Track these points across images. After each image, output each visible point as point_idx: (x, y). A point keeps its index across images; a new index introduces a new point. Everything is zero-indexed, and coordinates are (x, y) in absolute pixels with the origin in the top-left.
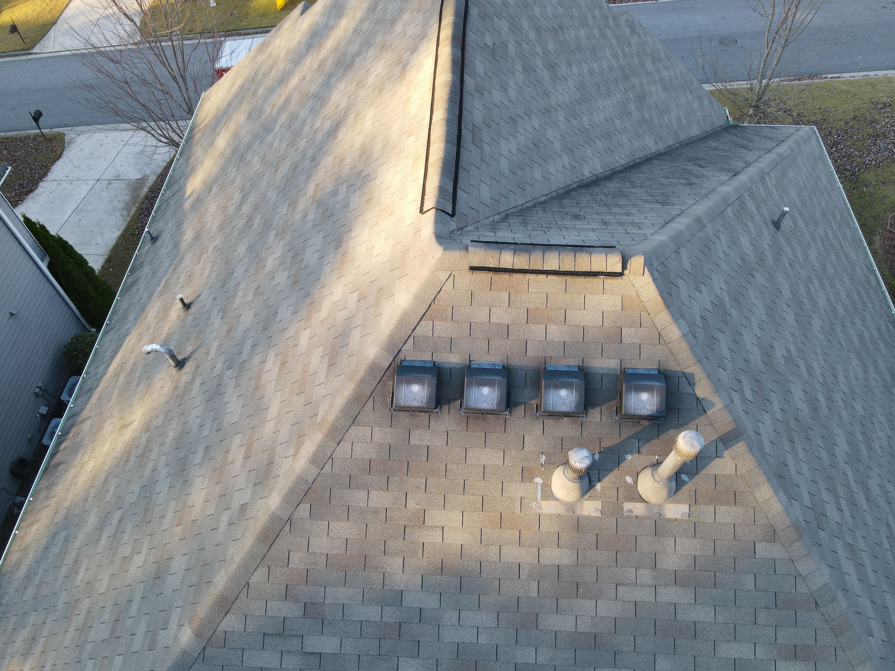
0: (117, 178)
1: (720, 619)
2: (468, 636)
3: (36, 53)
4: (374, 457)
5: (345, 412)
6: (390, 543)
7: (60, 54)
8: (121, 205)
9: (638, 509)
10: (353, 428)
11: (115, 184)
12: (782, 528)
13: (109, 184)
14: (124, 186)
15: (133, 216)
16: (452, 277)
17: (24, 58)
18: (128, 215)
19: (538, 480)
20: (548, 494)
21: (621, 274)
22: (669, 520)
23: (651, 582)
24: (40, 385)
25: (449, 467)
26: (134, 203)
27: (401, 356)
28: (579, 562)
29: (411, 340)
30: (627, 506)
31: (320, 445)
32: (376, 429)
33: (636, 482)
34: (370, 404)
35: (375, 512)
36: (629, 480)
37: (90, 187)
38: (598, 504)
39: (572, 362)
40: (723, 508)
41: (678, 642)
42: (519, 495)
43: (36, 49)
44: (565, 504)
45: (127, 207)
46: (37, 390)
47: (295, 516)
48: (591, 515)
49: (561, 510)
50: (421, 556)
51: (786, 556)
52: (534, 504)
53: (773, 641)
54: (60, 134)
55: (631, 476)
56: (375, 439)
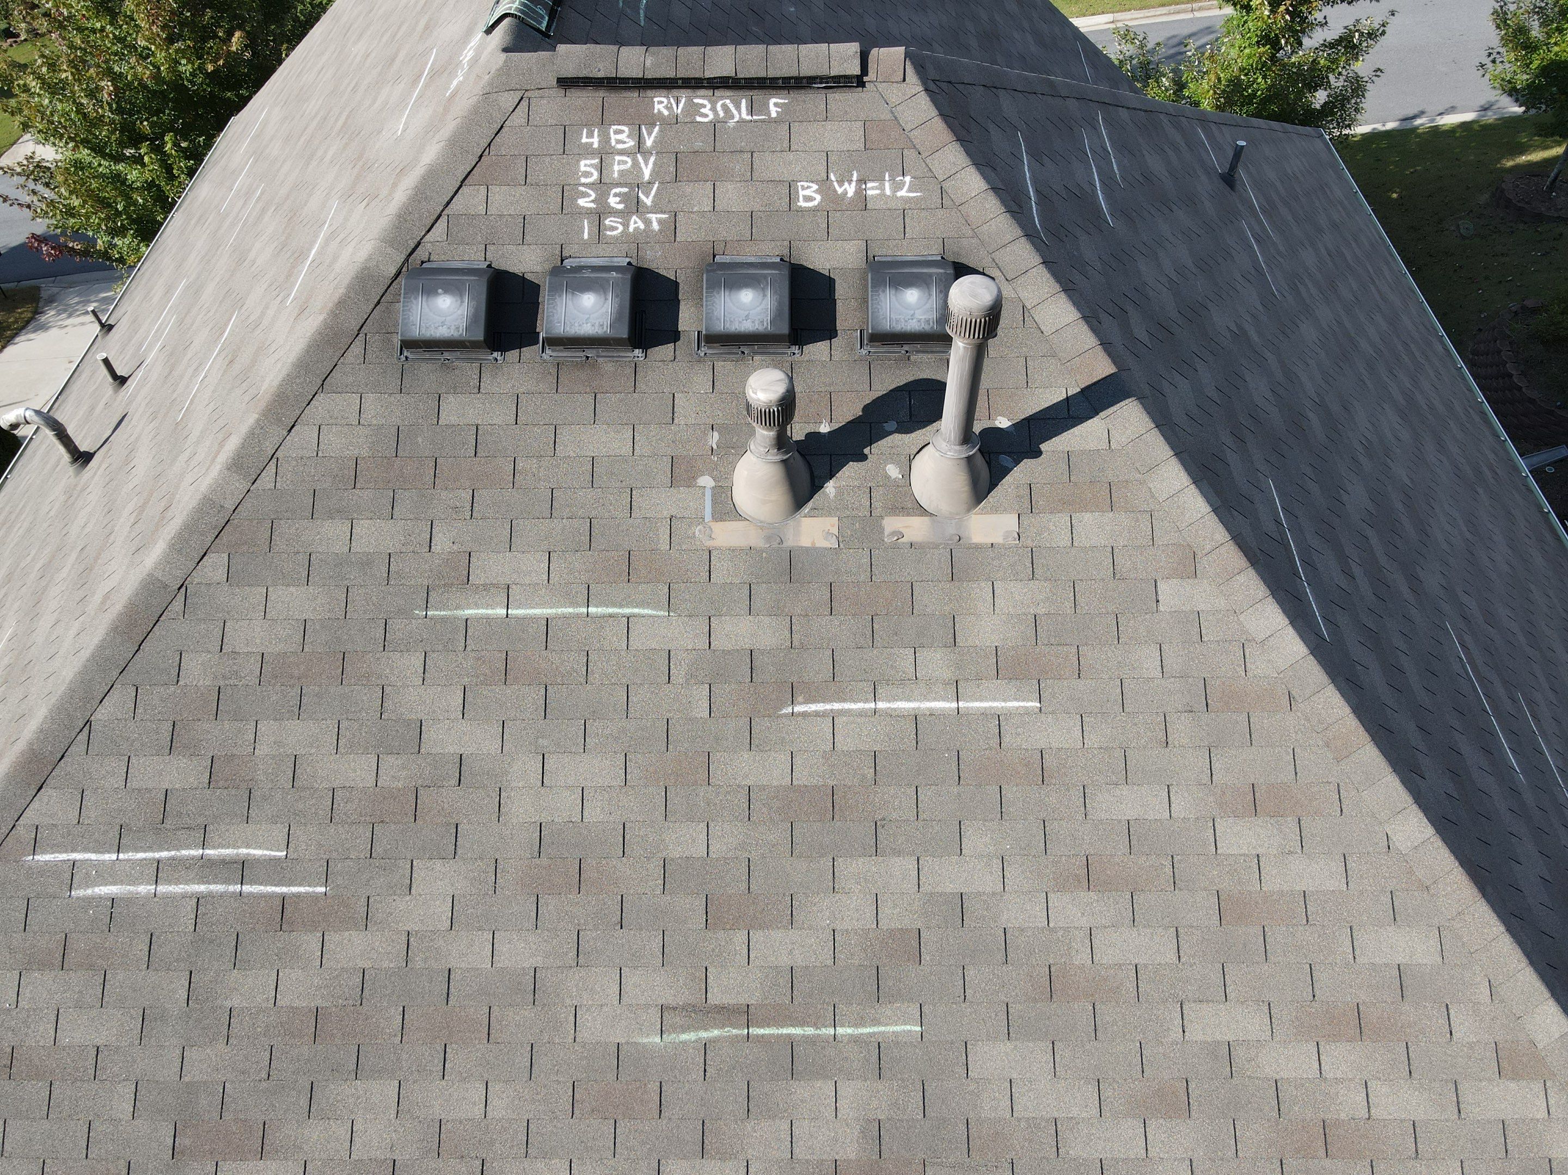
1: (1093, 740)
2: (562, 808)
4: (365, 453)
5: (303, 366)
6: (397, 625)
9: (914, 528)
10: (320, 397)
12: (1208, 547)
16: (524, 103)
19: (706, 481)
20: (726, 508)
21: (859, 81)
22: (978, 547)
23: (948, 674)
25: (520, 465)
27: (420, 254)
28: (796, 643)
29: (442, 223)
30: (892, 524)
31: (251, 434)
32: (370, 398)
33: (907, 474)
34: (356, 348)
35: (366, 562)
36: (893, 471)
38: (830, 524)
39: (766, 249)
40: (1087, 516)
41: (1009, 794)
42: (666, 514)
44: (761, 525)
47: (196, 578)
48: (817, 545)
49: (754, 538)
50: (461, 648)
51: (1221, 603)
52: (697, 530)
53: (1206, 779)
54: (32, 289)
55: (898, 463)
56: (367, 416)
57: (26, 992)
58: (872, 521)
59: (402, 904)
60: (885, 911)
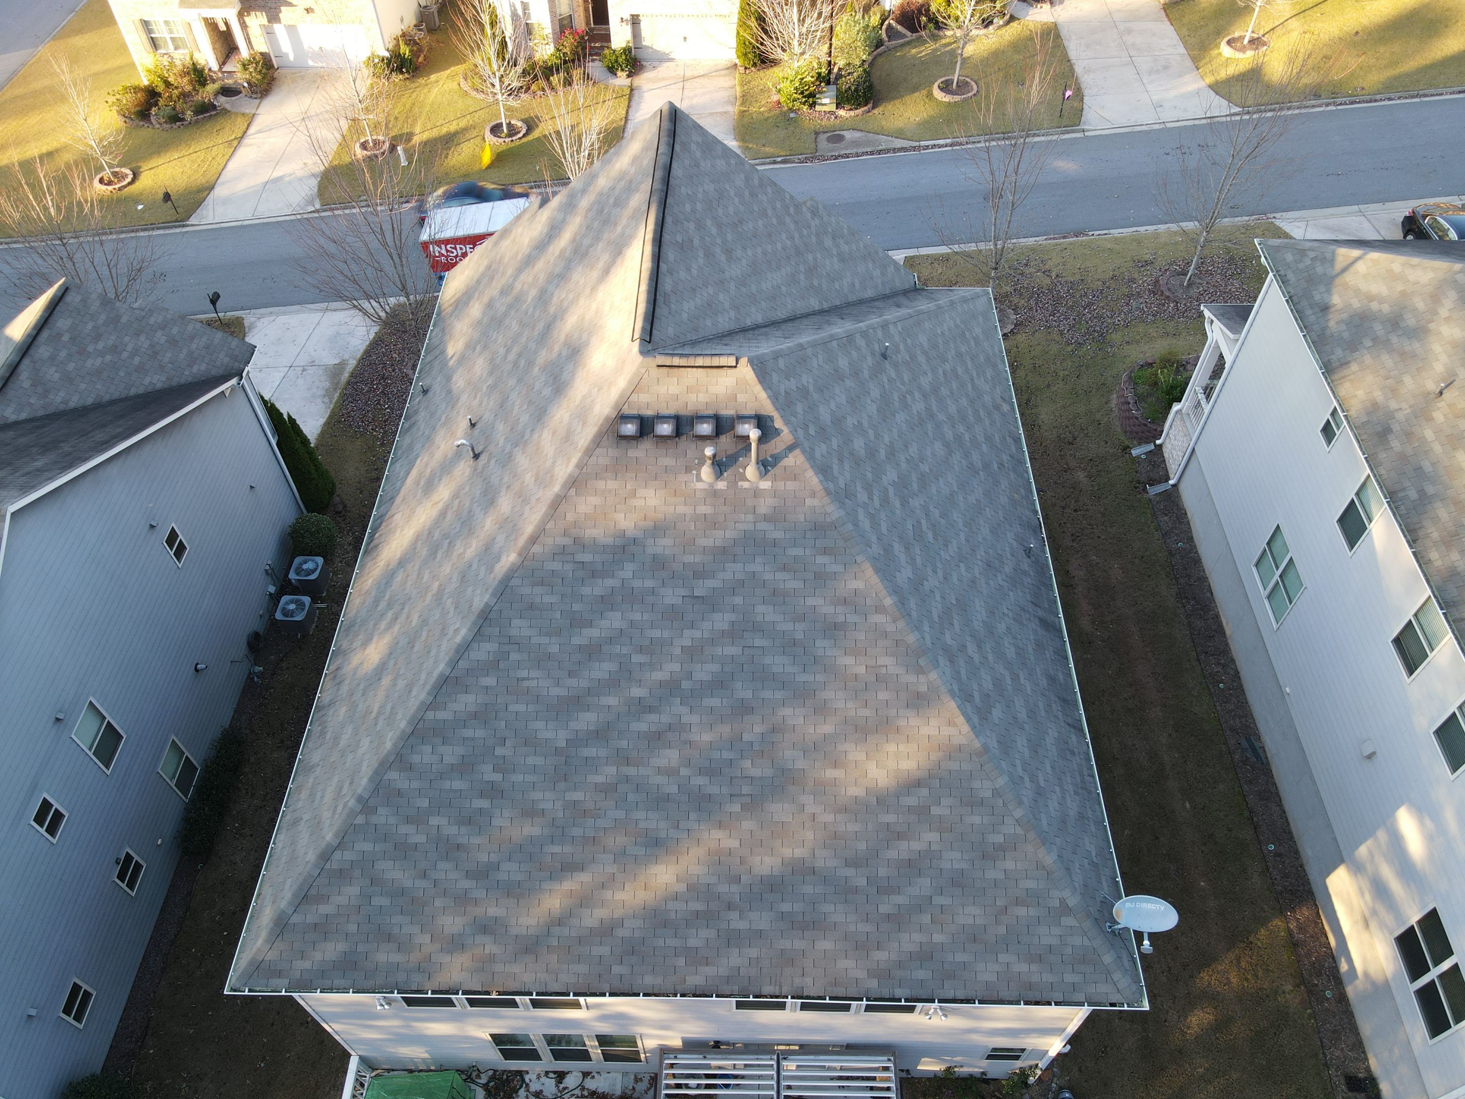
0: (312, 364)
1: (787, 537)
2: (659, 550)
3: (192, 225)
4: (609, 463)
5: (593, 440)
7: (223, 225)
8: (322, 392)
9: (746, 485)
10: (597, 449)
11: (311, 370)
12: (818, 491)
13: (304, 370)
14: (321, 372)
15: (336, 403)
16: (647, 372)
17: (178, 230)
18: (331, 402)
19: (694, 472)
20: (699, 479)
21: (736, 367)
22: (761, 490)
23: (753, 520)
24: (270, 562)
25: (648, 467)
26: (335, 390)
27: (622, 412)
28: (716, 512)
29: (627, 403)
30: (740, 483)
31: (580, 458)
32: (610, 450)
33: (744, 472)
34: (606, 437)
35: (610, 491)
36: (741, 470)
37: (282, 374)
38: (725, 483)
39: (710, 412)
40: (788, 482)
41: (766, 549)
42: (684, 480)
43: (192, 220)
44: (708, 483)
45: (328, 393)
46: (268, 567)
47: (568, 494)
48: (721, 489)
49: (706, 487)
50: (634, 513)
51: (820, 504)
52: (692, 484)
53: (814, 546)
54: (237, 318)
56: (609, 454)
57: (534, 591)
58: (736, 482)
59: (621, 573)
60: (736, 575)
